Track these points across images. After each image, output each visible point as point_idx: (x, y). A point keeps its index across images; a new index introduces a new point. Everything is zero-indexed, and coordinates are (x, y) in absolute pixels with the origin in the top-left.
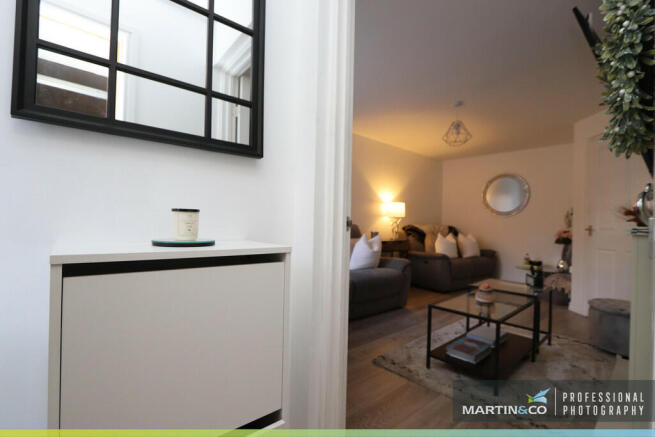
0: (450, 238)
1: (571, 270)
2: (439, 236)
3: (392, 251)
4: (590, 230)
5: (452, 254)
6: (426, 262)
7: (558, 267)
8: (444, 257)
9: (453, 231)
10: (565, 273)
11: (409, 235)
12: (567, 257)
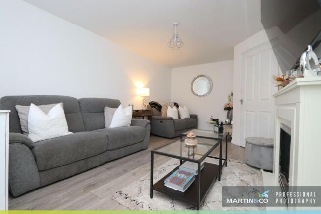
0: (175, 108)
1: (232, 123)
2: (169, 107)
3: (143, 116)
4: (241, 101)
5: (175, 117)
6: (161, 122)
7: (226, 122)
8: (171, 119)
9: (177, 105)
10: (230, 124)
11: (152, 107)
12: (230, 117)
